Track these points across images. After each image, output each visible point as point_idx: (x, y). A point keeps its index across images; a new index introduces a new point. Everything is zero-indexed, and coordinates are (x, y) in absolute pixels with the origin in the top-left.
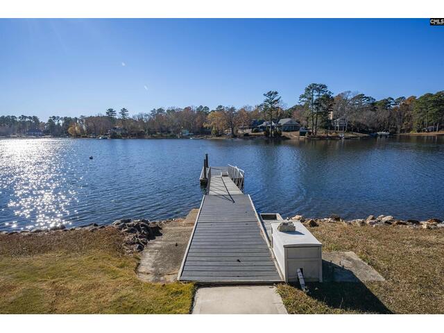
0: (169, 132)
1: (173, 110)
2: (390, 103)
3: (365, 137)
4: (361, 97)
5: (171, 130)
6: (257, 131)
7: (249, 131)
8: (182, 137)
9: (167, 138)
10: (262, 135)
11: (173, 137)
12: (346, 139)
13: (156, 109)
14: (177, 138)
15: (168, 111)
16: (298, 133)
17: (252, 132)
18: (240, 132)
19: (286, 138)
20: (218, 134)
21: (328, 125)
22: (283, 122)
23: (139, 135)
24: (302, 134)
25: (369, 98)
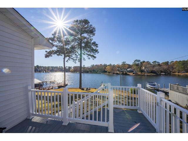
1: (97, 65)
2: (168, 63)
3: (154, 75)
4: (155, 62)
5: (96, 71)
7: (118, 72)
8: (99, 73)
9: (95, 73)
10: (121, 74)
11: (96, 73)
12: (147, 75)
13: (92, 65)
14: (97, 73)
15: (95, 65)
16: (132, 73)
18: (115, 72)
19: (128, 75)
20: (109, 73)
21: (142, 71)
22: (128, 70)
23: (87, 72)
24: (134, 73)
25: (158, 62)
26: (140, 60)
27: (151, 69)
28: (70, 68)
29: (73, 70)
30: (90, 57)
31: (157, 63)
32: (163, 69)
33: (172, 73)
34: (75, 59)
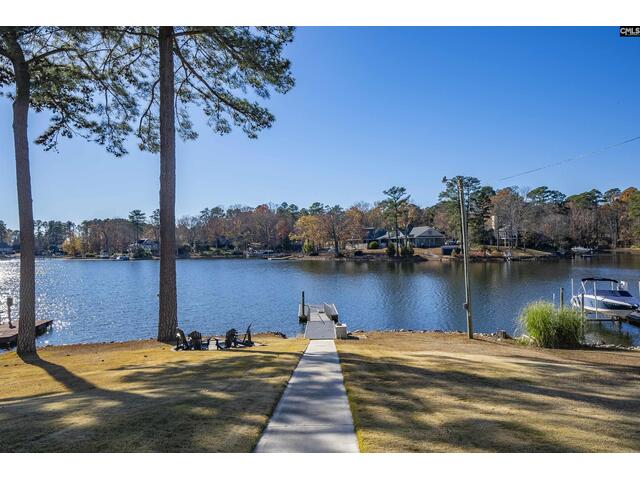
0: (232, 247)
1: (238, 211)
2: (595, 198)
3: (545, 257)
4: (542, 191)
5: (235, 243)
6: (376, 247)
7: (363, 247)
8: (253, 257)
9: (227, 257)
10: (383, 254)
11: (239, 255)
12: (513, 260)
13: (210, 209)
15: (229, 211)
16: (439, 250)
17: (369, 248)
18: (349, 247)
19: (420, 260)
20: (314, 252)
21: (486, 238)
22: (417, 232)
24: (447, 252)
25: (555, 194)
26: (476, 181)
27: (526, 227)
28: (57, 230)
29: (84, 246)
30: (227, 115)
31: (549, 200)
32: (578, 229)
33: (615, 250)
34: (116, 117)
